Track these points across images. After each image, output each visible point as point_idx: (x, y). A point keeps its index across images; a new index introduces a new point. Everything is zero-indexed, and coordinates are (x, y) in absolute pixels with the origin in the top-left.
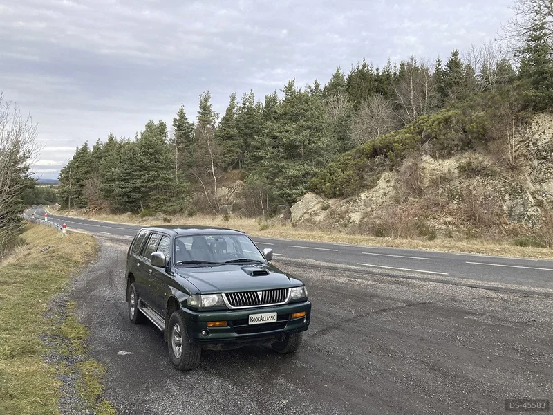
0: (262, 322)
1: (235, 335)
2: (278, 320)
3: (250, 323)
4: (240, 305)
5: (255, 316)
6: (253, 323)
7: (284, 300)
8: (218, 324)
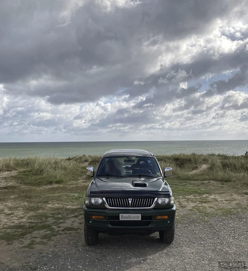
0: (129, 219)
1: (110, 226)
2: (142, 219)
3: (121, 219)
4: (115, 207)
5: (124, 215)
6: (123, 220)
7: (150, 206)
8: (100, 217)
